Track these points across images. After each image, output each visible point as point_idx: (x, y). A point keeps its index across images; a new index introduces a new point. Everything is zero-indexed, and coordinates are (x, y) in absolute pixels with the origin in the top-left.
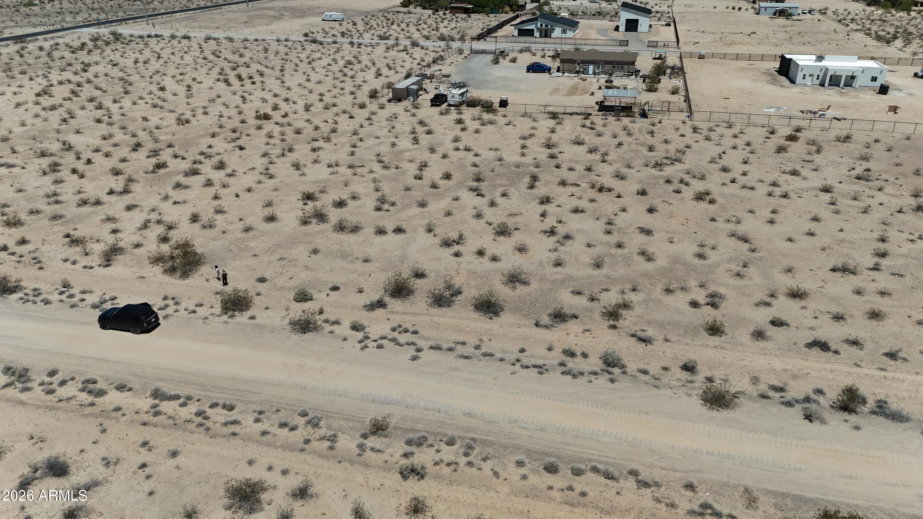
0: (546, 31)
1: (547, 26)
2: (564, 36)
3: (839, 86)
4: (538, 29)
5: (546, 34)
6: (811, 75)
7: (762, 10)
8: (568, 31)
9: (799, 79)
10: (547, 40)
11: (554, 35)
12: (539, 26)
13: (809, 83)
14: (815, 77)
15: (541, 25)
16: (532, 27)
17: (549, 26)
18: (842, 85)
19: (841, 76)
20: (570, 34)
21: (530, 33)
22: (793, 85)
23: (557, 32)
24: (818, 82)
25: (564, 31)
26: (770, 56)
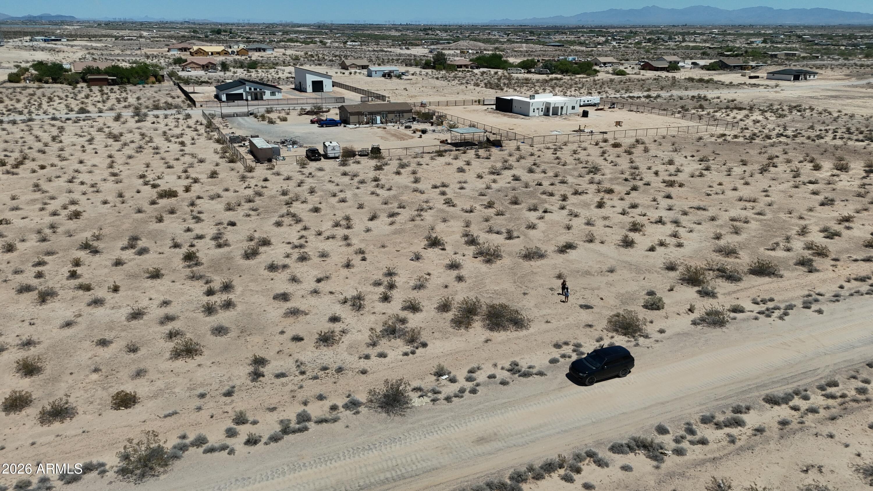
0: (256, 94)
1: (255, 89)
2: (273, 97)
3: (557, 114)
4: (247, 92)
5: (257, 97)
6: (538, 109)
7: (374, 73)
8: (277, 93)
9: (531, 113)
10: (260, 102)
11: (265, 97)
12: (248, 90)
13: (537, 115)
14: (540, 110)
15: (250, 89)
16: (241, 91)
17: (258, 90)
18: (559, 114)
19: (558, 107)
20: (278, 96)
21: (239, 97)
22: (527, 118)
23: (267, 95)
24: (542, 113)
25: (273, 94)
26: (468, 101)
